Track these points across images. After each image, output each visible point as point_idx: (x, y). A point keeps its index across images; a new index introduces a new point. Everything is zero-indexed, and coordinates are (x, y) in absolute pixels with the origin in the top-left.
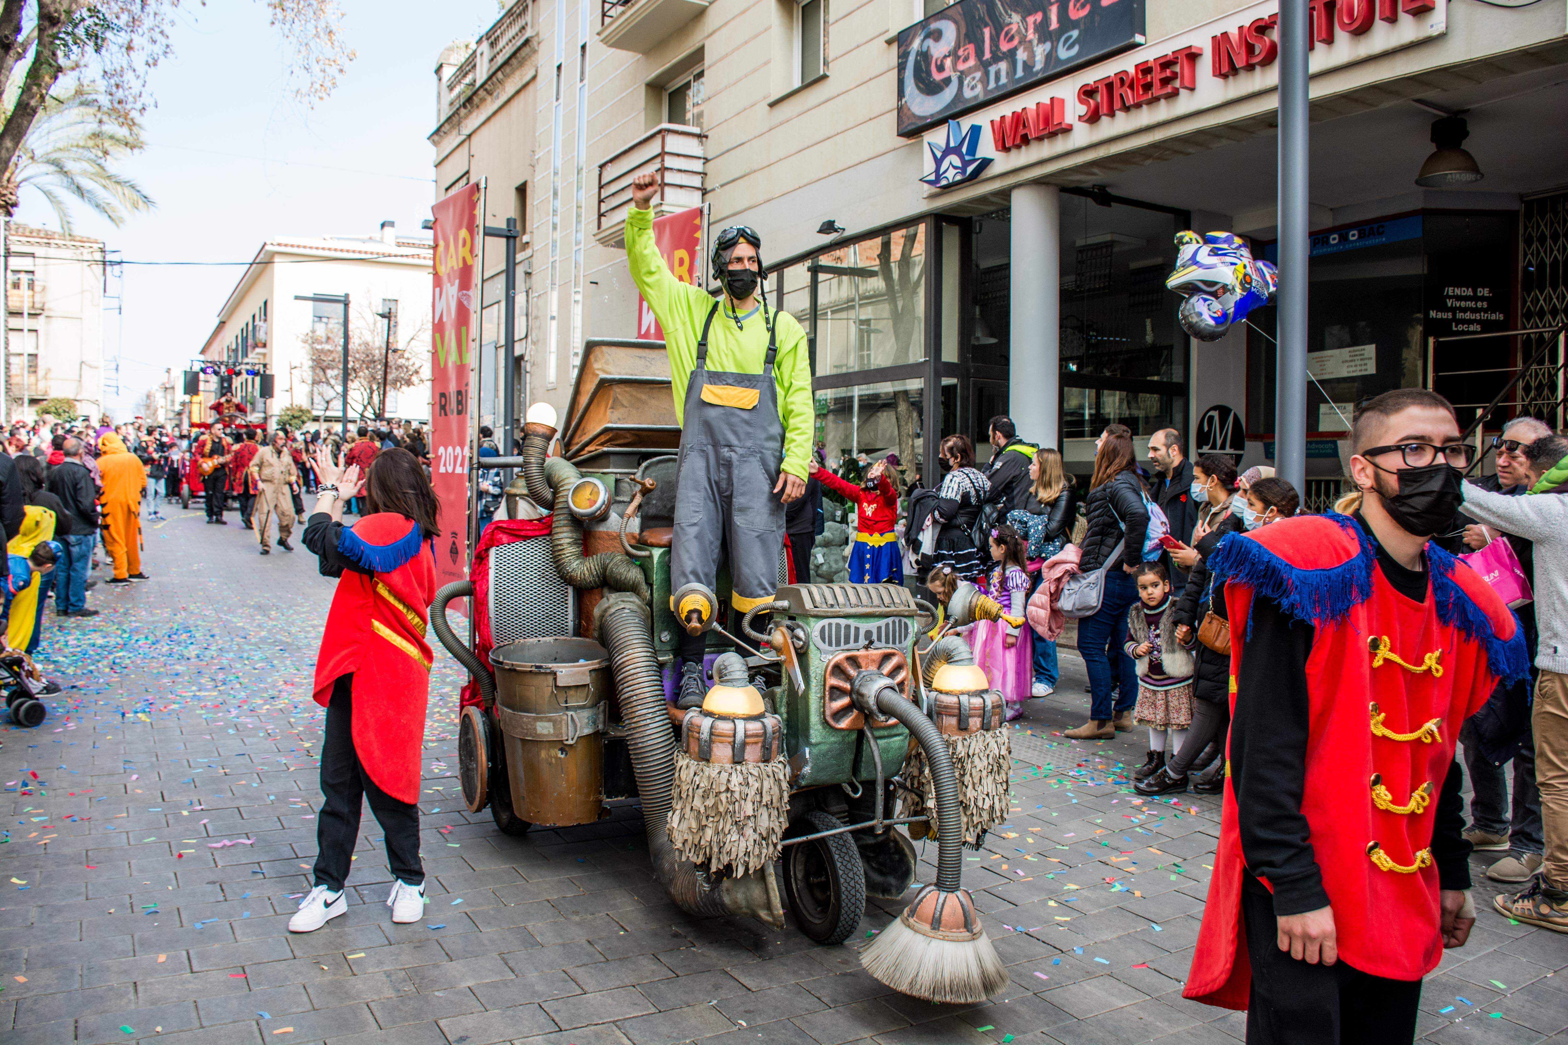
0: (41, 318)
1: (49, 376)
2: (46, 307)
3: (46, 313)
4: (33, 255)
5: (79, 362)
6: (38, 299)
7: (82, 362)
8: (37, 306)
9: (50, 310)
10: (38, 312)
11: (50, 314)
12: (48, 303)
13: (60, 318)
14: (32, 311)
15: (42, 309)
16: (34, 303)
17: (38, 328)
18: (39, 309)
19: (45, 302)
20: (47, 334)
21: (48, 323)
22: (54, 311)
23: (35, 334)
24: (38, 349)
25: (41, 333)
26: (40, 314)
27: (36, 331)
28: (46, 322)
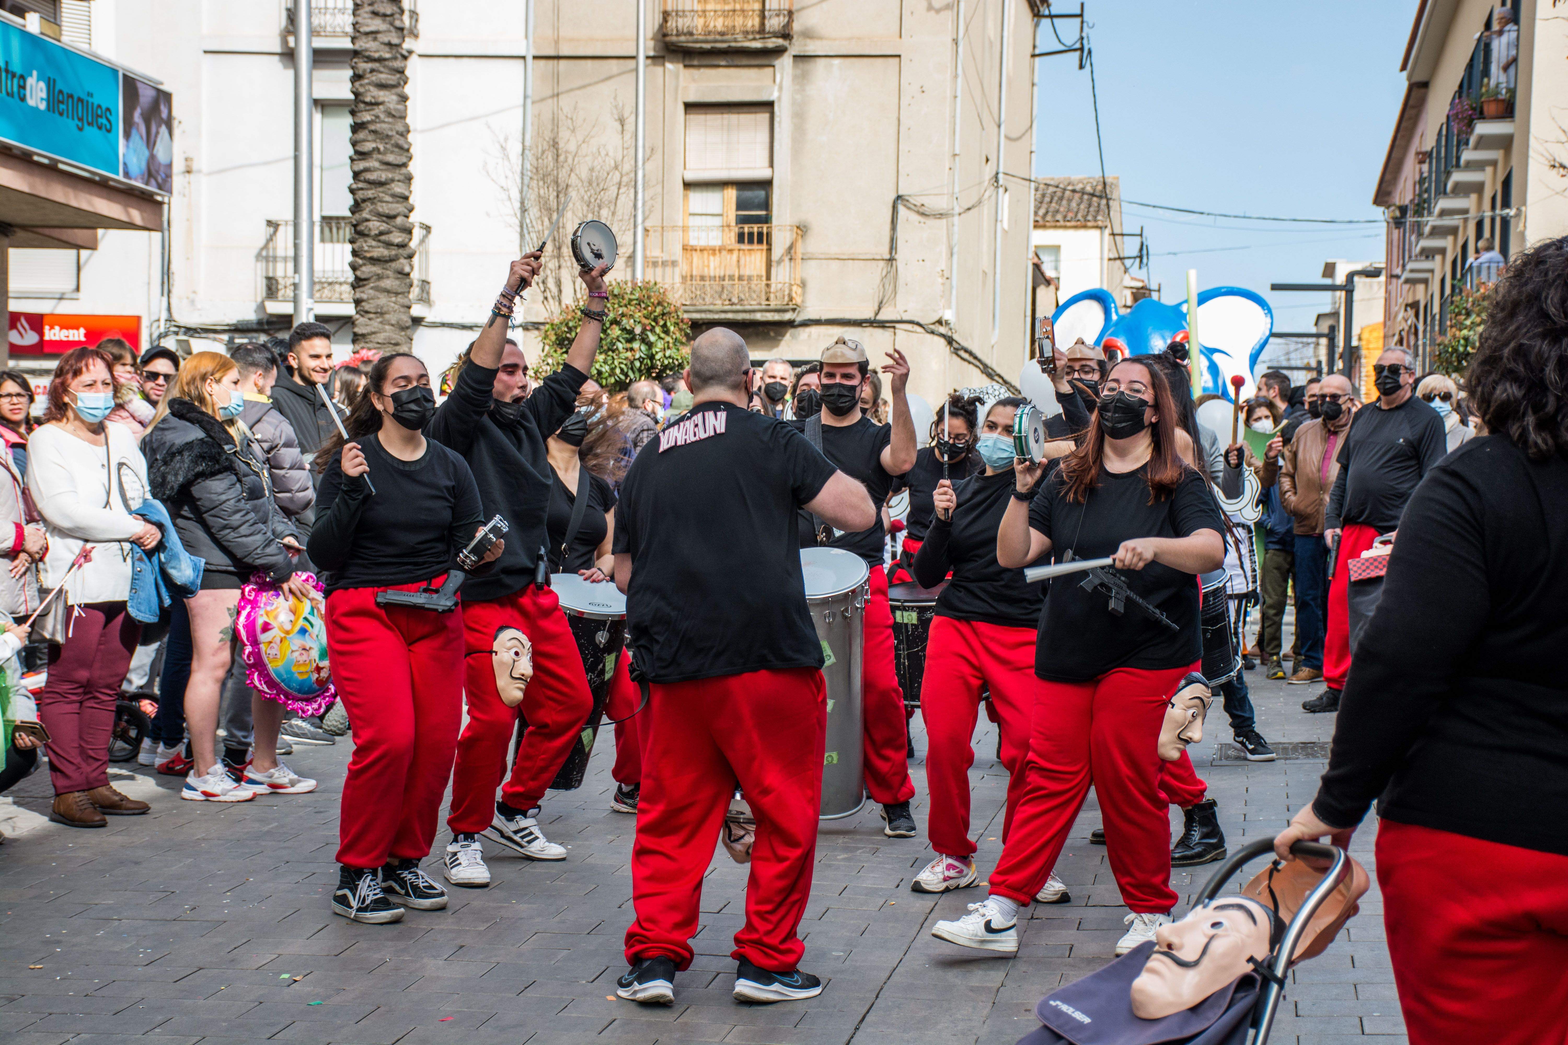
0: (785, 63)
1: (800, 249)
2: (796, 26)
3: (795, 48)
5: (893, 196)
7: (899, 197)
8: (774, 23)
9: (808, 35)
10: (772, 43)
11: (812, 48)
12: (804, 13)
13: (836, 61)
14: (757, 45)
15: (786, 35)
16: (763, 17)
17: (774, 96)
18: (776, 35)
19: (790, 13)
20: (799, 116)
21: (801, 79)
22: (820, 38)
23: (764, 117)
24: (771, 165)
25: (782, 112)
26: (779, 51)
27: (768, 106)
28: (795, 77)
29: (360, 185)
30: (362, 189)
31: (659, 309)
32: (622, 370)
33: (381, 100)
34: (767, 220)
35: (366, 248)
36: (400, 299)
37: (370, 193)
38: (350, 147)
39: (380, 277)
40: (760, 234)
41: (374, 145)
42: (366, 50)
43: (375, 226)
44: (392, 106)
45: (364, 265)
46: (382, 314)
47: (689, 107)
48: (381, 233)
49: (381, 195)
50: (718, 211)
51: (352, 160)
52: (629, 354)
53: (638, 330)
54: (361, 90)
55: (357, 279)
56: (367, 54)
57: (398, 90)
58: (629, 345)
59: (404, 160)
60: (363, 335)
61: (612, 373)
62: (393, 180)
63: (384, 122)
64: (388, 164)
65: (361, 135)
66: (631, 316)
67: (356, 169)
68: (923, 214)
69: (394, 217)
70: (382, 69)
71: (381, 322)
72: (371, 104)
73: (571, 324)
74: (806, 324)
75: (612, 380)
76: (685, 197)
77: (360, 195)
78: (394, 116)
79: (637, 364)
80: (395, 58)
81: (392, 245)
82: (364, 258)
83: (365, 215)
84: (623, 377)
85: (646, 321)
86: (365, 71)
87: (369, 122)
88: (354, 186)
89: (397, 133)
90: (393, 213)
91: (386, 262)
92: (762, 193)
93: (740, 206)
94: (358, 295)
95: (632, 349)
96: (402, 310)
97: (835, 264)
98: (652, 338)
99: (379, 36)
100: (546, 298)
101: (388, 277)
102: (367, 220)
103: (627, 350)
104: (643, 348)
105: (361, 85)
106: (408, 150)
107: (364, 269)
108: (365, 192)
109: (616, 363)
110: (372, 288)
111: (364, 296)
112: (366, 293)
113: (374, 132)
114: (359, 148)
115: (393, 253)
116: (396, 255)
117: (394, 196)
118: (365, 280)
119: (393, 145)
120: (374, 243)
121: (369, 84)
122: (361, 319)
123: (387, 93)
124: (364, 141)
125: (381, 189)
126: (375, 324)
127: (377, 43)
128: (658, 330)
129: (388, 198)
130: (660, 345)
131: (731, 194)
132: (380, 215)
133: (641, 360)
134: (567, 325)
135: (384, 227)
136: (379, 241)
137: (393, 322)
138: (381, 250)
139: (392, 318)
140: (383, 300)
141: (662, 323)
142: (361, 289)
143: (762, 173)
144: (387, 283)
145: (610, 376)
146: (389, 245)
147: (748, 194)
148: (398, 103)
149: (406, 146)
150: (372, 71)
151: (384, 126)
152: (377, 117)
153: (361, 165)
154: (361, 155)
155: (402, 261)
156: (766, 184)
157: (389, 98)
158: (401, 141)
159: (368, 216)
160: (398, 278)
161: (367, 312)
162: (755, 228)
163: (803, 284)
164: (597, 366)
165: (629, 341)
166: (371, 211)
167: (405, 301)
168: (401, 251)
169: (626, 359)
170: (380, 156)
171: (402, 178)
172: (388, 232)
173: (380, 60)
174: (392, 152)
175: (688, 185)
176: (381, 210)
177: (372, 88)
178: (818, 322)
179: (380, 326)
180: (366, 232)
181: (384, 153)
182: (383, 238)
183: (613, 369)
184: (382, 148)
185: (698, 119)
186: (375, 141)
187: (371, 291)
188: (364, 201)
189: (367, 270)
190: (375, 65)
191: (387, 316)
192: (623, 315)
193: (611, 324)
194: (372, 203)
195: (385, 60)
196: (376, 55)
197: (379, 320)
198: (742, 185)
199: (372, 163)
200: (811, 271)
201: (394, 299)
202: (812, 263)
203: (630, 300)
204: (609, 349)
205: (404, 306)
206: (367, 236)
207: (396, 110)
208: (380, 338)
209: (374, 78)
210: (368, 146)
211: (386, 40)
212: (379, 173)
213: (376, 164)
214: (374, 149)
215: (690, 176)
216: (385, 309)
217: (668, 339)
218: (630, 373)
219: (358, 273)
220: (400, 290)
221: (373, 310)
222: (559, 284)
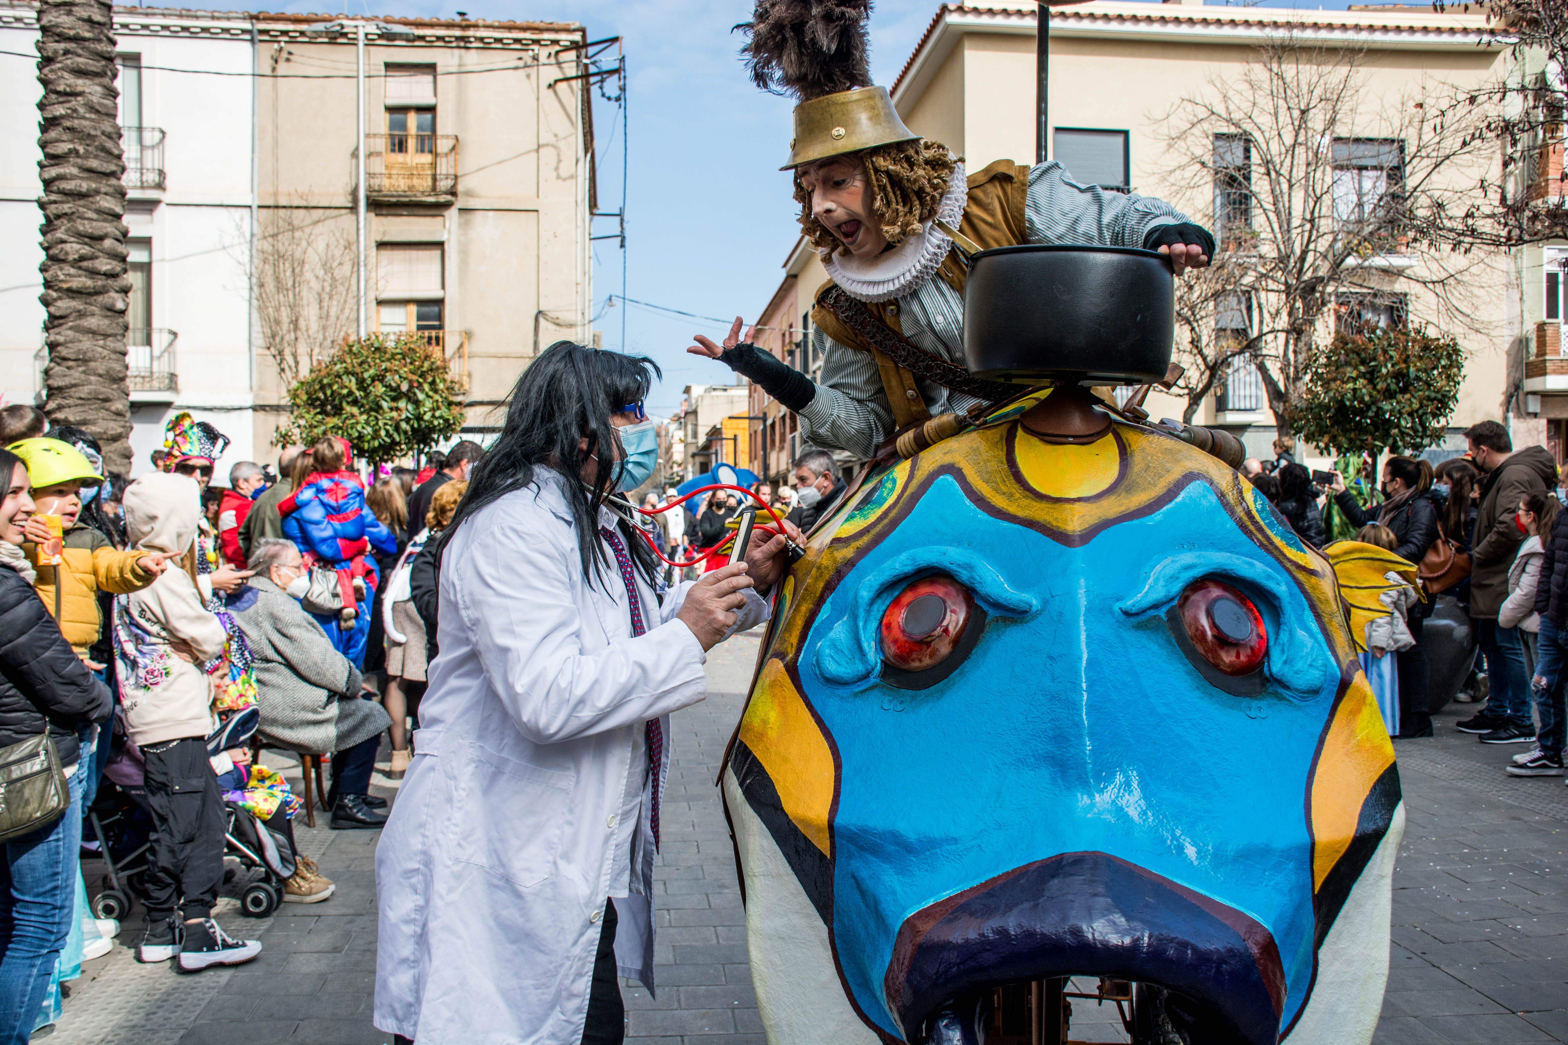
0: (452, 214)
1: (466, 349)
2: (460, 188)
3: (460, 203)
4: (430, 68)
5: (535, 311)
6: (444, 167)
7: (540, 312)
8: (444, 184)
9: (469, 194)
10: (443, 199)
11: (472, 203)
12: (466, 179)
13: (491, 213)
14: (432, 199)
15: (453, 193)
16: (434, 179)
17: (444, 237)
18: (446, 193)
19: (456, 177)
20: (464, 252)
21: (465, 226)
22: (478, 196)
23: (437, 253)
24: (443, 287)
25: (451, 250)
26: (448, 205)
27: (439, 245)
28: (460, 225)
29: (53, 197)
30: (55, 202)
31: (426, 365)
32: (387, 431)
33: (79, 89)
34: (441, 327)
35: (62, 277)
36: (111, 343)
37: (66, 208)
38: (39, 150)
39: (81, 315)
40: (437, 338)
41: (71, 146)
42: (57, 26)
43: (74, 249)
44: (95, 99)
45: (60, 298)
46: (85, 361)
47: (382, 245)
48: (82, 258)
49: (81, 209)
50: (403, 321)
51: (41, 166)
52: (394, 414)
53: (405, 387)
54: (52, 76)
55: (52, 317)
56: (58, 30)
57: (106, 81)
58: (394, 405)
59: (113, 168)
60: (60, 389)
61: (376, 435)
62: (97, 192)
63: (84, 118)
64: (90, 170)
65: (53, 134)
66: (397, 372)
67: (46, 176)
68: (558, 325)
69: (101, 238)
70: (80, 52)
71: (84, 372)
72: (65, 94)
73: (325, 381)
74: (472, 404)
75: (376, 443)
76: (378, 312)
77: (53, 209)
78: (98, 112)
79: (404, 425)
80: (100, 41)
81: (99, 273)
82: (60, 290)
83: (60, 234)
84: (388, 440)
85: (415, 378)
86: (56, 52)
87: (62, 117)
88: (45, 199)
89: (103, 133)
90: (98, 233)
91: (91, 294)
92: (435, 309)
93: (420, 317)
94: (52, 338)
95: (397, 409)
96: (113, 356)
97: (493, 361)
98: (421, 396)
99: (75, 9)
100: (283, 370)
101: (93, 315)
102: (63, 242)
103: (391, 409)
104: (410, 407)
105: (52, 71)
106: (119, 157)
107: (59, 303)
108: (60, 206)
109: (381, 423)
110: (71, 328)
111: (61, 339)
112: (63, 334)
113: (71, 129)
114: (50, 150)
115: (100, 283)
116: (104, 287)
117: (99, 211)
118: (61, 317)
119: (97, 148)
120: (72, 271)
121: (62, 69)
122: (57, 368)
123: (88, 82)
124: (57, 141)
125: (82, 202)
126: (76, 375)
127: (72, 18)
128: (426, 387)
129: (91, 214)
130: (428, 404)
131: (413, 309)
132: (81, 236)
133: (407, 420)
134: (321, 382)
135: (86, 250)
136: (80, 268)
137: (101, 372)
138: (83, 279)
139: (101, 367)
140: (86, 344)
141: (430, 379)
142: (56, 330)
143: (437, 294)
144: (92, 322)
145: (373, 438)
146: (93, 273)
147: (426, 309)
148: (104, 97)
149: (116, 152)
150: (66, 52)
151: (84, 123)
152: (75, 110)
153: (53, 172)
154: (53, 159)
155: (113, 294)
156: (439, 302)
157: (92, 89)
158: (109, 144)
159: (64, 237)
160: (107, 317)
161: (65, 359)
162: (433, 333)
163: (470, 375)
164: (359, 427)
165: (394, 399)
166: (67, 230)
167: (119, 346)
168: (110, 282)
169: (392, 419)
170: (79, 161)
171: (110, 190)
172: (92, 258)
173: (76, 39)
174: (96, 157)
175: (380, 303)
176: (81, 228)
177: (66, 75)
178: (481, 403)
179: (83, 376)
180: (62, 256)
181: (86, 157)
182: (85, 264)
183: (376, 432)
184: (81, 150)
185: (386, 254)
186: (71, 141)
187: (69, 332)
188: (58, 217)
189: (64, 305)
190: (71, 46)
191: (92, 364)
192: (386, 370)
193: (373, 381)
194: (70, 220)
195: (85, 39)
196: (72, 33)
197: (81, 369)
198: (420, 302)
199: (68, 169)
200: (475, 365)
201: (101, 342)
202: (476, 360)
203: (393, 355)
204: (371, 409)
205: (115, 352)
206: (64, 261)
207: (100, 104)
208: (84, 392)
209: (69, 62)
210: (63, 148)
211: (85, 15)
212: (78, 182)
213: (75, 171)
214: (70, 151)
215: (384, 296)
216: (89, 355)
217: (437, 397)
218: (396, 436)
219: (52, 309)
220: (110, 332)
221: (73, 357)
222: (295, 356)
